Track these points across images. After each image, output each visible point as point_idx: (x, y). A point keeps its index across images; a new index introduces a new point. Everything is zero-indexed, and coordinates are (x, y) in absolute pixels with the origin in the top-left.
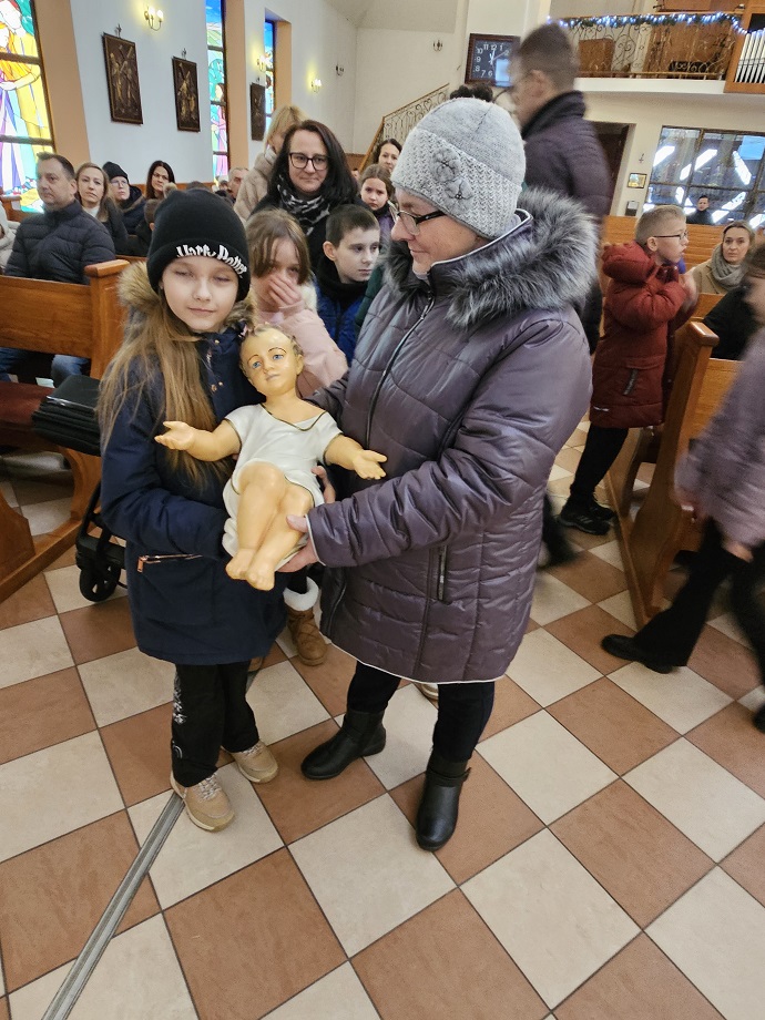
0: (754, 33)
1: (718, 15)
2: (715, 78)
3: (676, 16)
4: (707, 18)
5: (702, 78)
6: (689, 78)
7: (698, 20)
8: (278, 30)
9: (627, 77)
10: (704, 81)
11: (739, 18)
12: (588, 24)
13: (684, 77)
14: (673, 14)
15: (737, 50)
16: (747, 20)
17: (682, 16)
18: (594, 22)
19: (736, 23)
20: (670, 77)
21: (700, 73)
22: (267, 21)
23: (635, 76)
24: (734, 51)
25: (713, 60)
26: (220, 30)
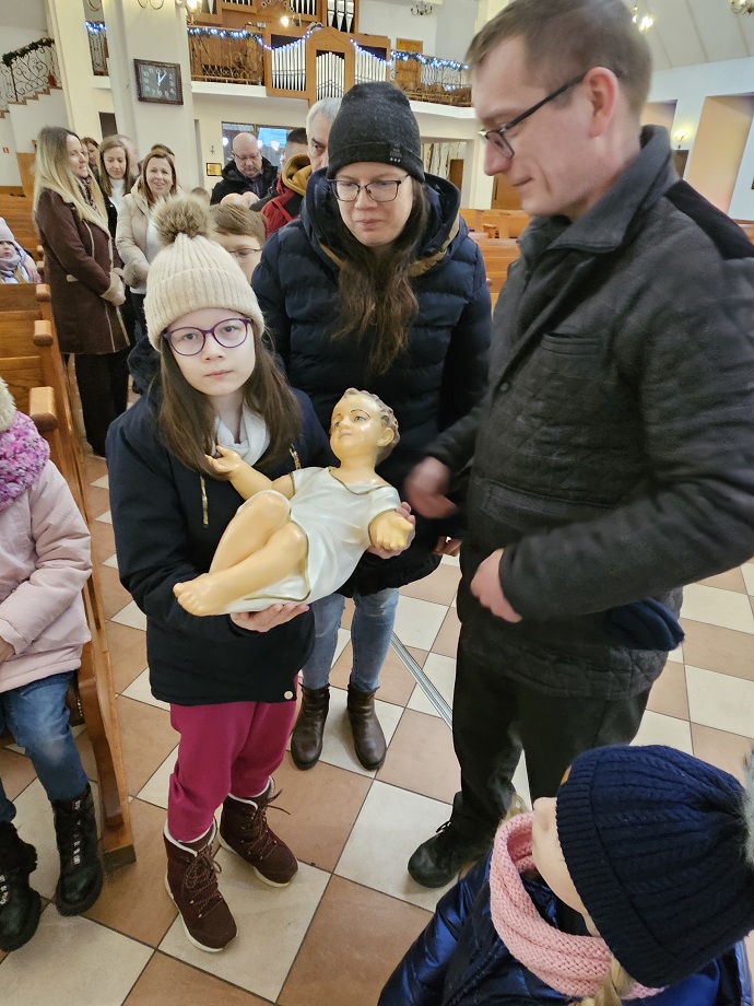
0: (277, 50)
1: (245, 32)
2: (257, 84)
3: (209, 30)
4: (236, 35)
5: (245, 83)
7: (228, 35)
10: (248, 86)
11: (262, 37)
14: (206, 28)
15: (267, 62)
16: (268, 39)
17: (214, 31)
19: (260, 40)
21: (242, 80)
24: (264, 63)
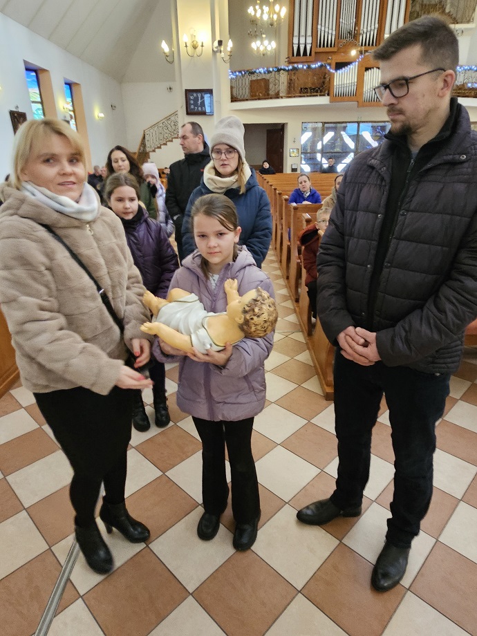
0: (338, 71)
1: (319, 64)
2: (324, 95)
3: (298, 66)
4: (313, 66)
5: (317, 96)
6: (310, 96)
7: (309, 67)
8: (73, 88)
9: (278, 98)
10: (318, 98)
11: (330, 64)
12: (252, 73)
13: (308, 96)
14: (296, 65)
15: (332, 80)
16: (334, 65)
17: (300, 66)
18: (255, 72)
19: (328, 67)
20: (301, 96)
21: (315, 94)
22: (66, 84)
23: (282, 98)
25: (321, 86)
26: (38, 92)
